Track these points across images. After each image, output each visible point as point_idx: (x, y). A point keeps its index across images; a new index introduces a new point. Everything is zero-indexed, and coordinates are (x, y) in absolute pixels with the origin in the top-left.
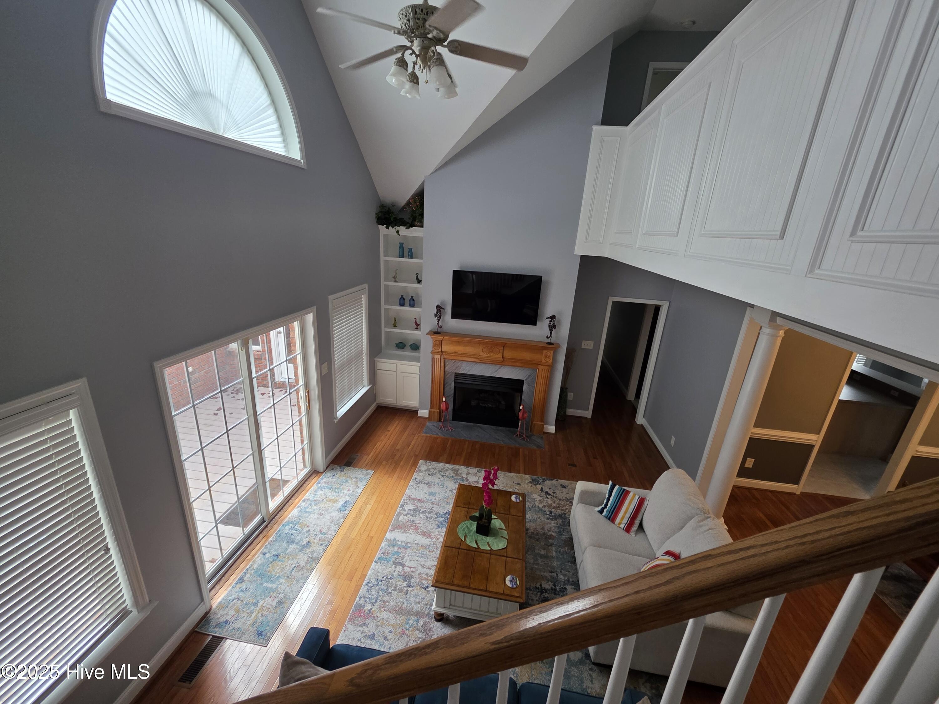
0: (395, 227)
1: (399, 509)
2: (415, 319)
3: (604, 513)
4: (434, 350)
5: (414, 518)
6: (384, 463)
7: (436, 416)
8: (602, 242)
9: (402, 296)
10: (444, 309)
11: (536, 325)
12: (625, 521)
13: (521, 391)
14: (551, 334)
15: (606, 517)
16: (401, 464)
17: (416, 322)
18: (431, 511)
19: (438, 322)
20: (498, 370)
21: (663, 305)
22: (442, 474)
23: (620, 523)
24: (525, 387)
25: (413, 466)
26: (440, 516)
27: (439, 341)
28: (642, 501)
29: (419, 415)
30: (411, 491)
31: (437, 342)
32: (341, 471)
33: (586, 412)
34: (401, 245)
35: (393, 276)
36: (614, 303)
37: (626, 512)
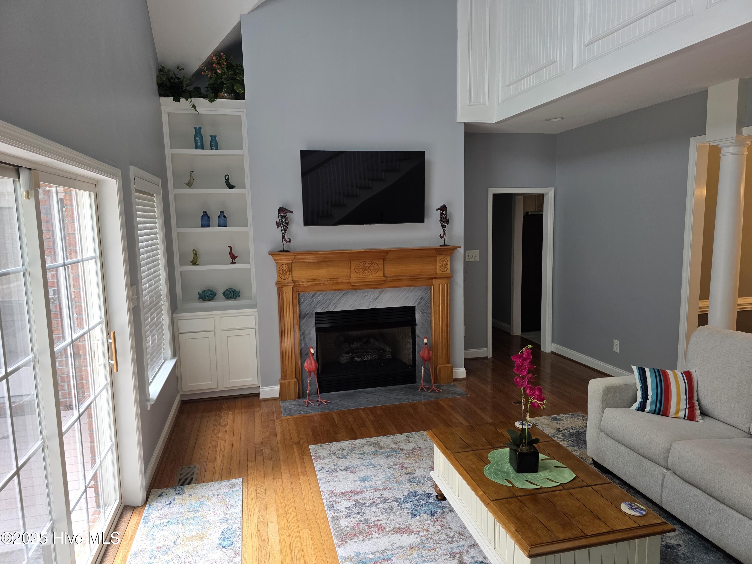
0: (189, 100)
1: (329, 514)
2: (230, 247)
3: (648, 408)
4: (280, 279)
5: (365, 516)
6: (251, 464)
7: (293, 389)
8: (487, 104)
9: (205, 212)
10: (292, 212)
11: (423, 222)
12: (683, 406)
13: (412, 323)
14: (444, 231)
15: (654, 412)
16: (281, 458)
17: (231, 253)
18: (384, 500)
19: (284, 233)
20: (378, 297)
21: (547, 193)
22: (358, 452)
23: (677, 412)
24: (418, 316)
25: (303, 456)
26: (404, 502)
27: (288, 264)
28: (688, 375)
29: (262, 397)
30: (328, 484)
31: (285, 267)
32: (179, 494)
33: (485, 350)
34: (198, 131)
35: (186, 182)
36: (494, 195)
37: (678, 394)
